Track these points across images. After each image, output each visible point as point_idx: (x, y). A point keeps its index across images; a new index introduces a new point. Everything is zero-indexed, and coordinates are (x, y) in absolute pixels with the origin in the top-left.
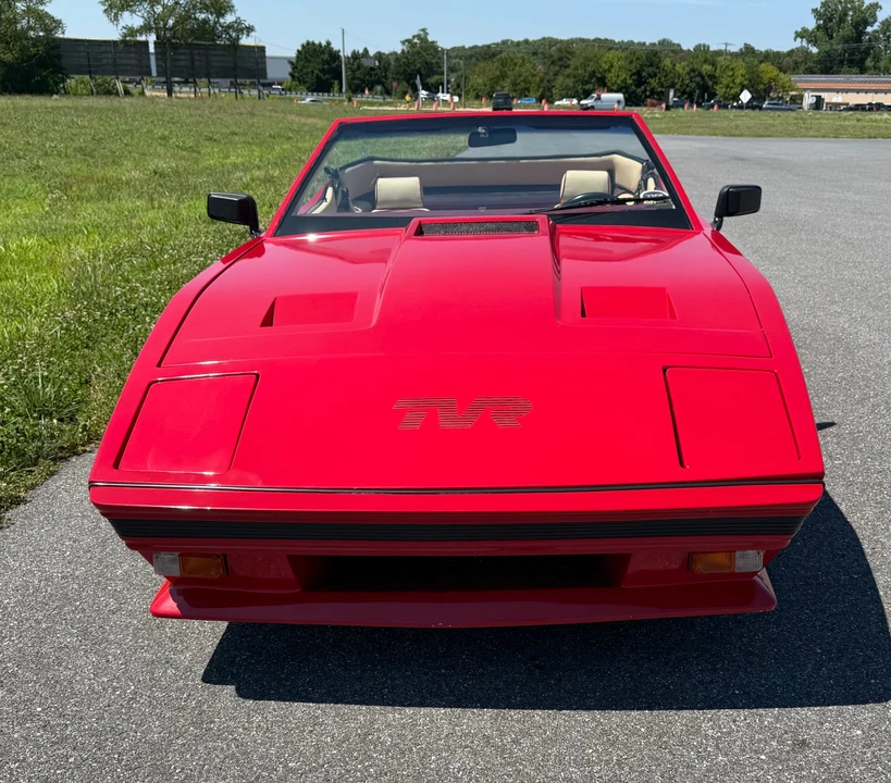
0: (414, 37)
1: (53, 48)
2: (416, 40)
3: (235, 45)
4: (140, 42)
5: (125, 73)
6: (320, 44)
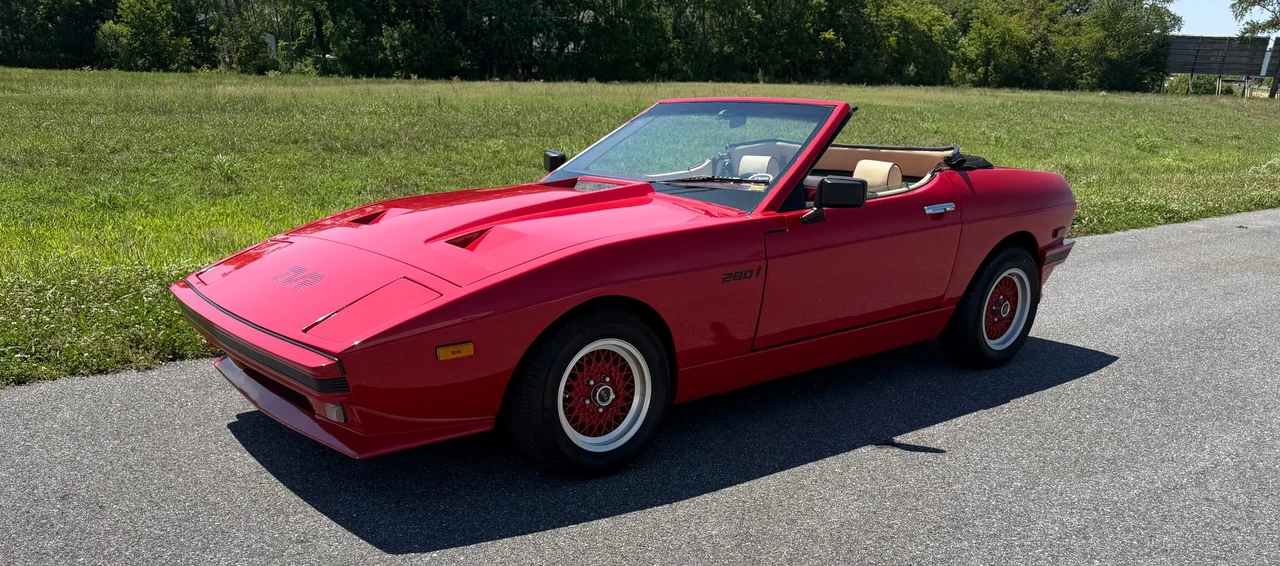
1: (1163, 46)
4: (1260, 39)
5: (1230, 71)
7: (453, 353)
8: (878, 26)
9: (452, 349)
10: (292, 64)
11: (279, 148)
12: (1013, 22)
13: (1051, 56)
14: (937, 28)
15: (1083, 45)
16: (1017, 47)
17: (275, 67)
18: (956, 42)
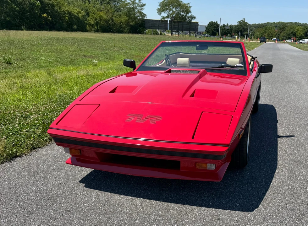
0: (241, 21)
1: (143, 22)
2: (241, 22)
3: (190, 22)
4: (166, 21)
5: (161, 29)
6: (214, 22)
8: (61, 13)
9: (241, 134)
12: (102, 14)
13: (115, 24)
14: (80, 15)
15: (123, 21)
16: (105, 21)
18: (87, 19)
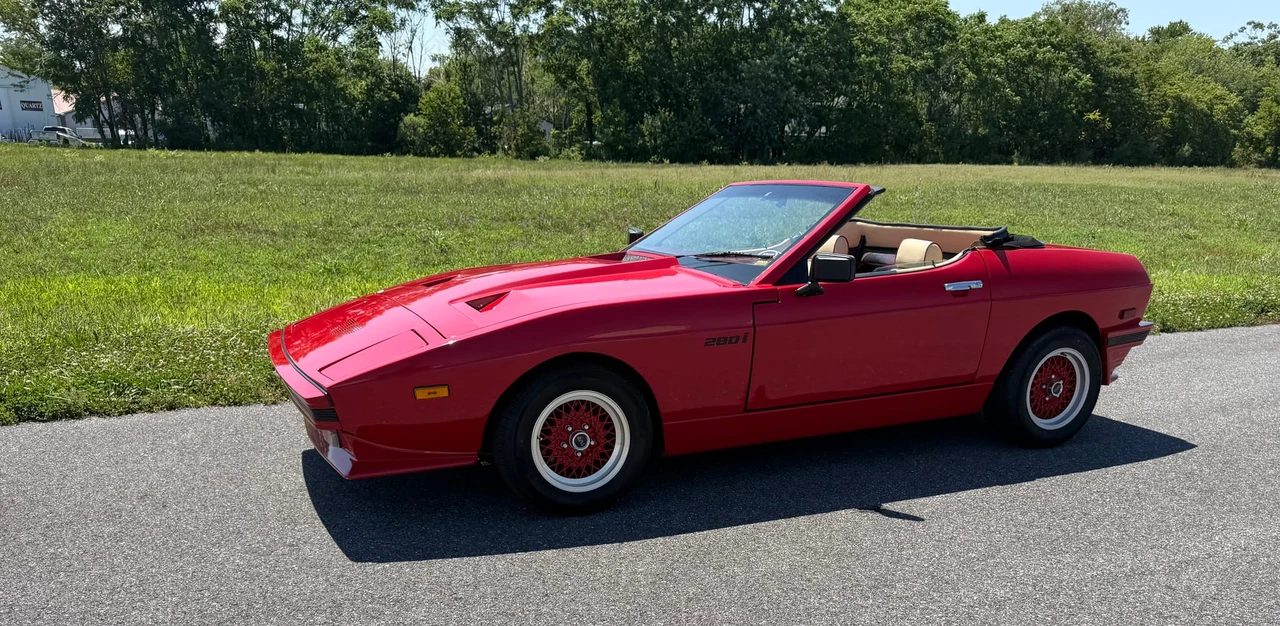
7: (429, 393)
8: (1149, 106)
9: (432, 390)
10: (560, 150)
11: (495, 225)
14: (1219, 108)
17: (546, 152)
18: (1241, 121)
